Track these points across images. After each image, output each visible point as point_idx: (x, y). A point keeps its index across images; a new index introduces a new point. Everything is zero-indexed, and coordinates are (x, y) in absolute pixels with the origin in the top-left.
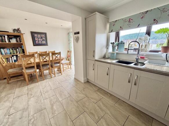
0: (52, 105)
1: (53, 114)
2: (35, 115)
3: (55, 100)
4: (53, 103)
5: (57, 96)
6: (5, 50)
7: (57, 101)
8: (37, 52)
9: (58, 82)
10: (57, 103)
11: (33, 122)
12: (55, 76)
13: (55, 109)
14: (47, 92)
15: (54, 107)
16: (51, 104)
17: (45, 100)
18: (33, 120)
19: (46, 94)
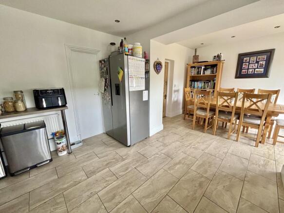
0: (179, 163)
1: (169, 168)
2: (163, 155)
3: (188, 163)
4: (183, 162)
5: (197, 162)
6: (199, 83)
7: (188, 165)
8: (234, 89)
9: (226, 151)
10: (185, 167)
11: (156, 157)
12: (237, 141)
13: (176, 168)
14: (196, 148)
15: (178, 166)
16: (180, 160)
17: (182, 153)
18: (157, 156)
19: (192, 150)
